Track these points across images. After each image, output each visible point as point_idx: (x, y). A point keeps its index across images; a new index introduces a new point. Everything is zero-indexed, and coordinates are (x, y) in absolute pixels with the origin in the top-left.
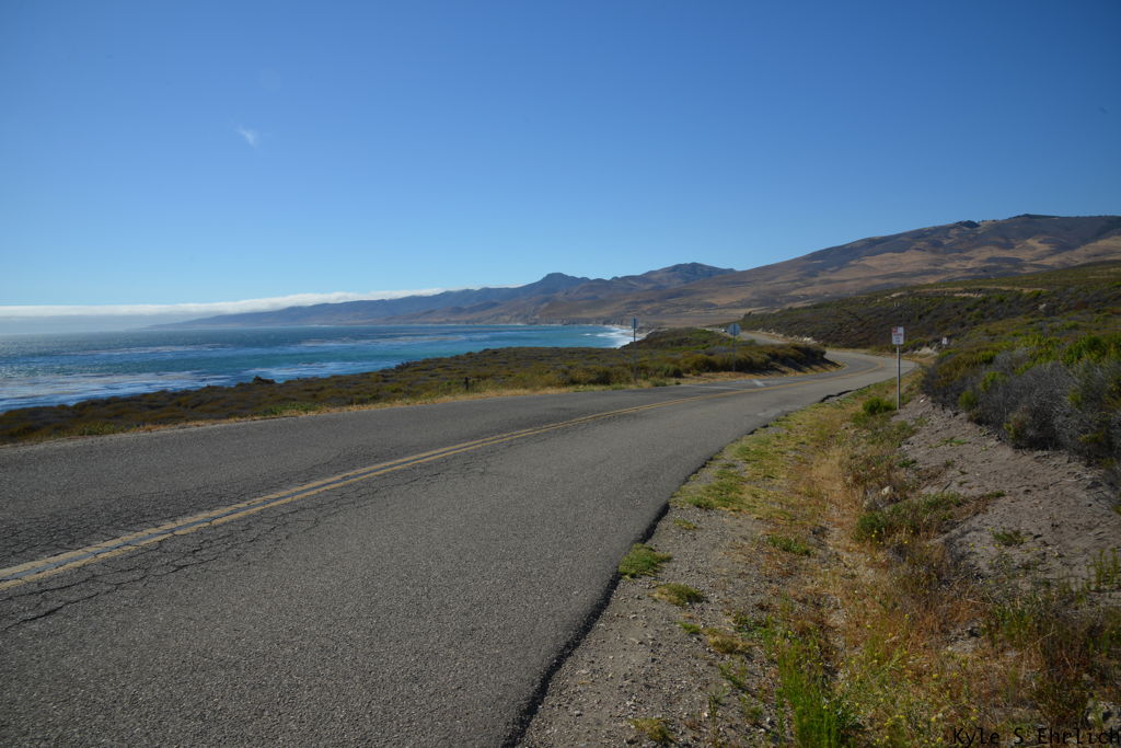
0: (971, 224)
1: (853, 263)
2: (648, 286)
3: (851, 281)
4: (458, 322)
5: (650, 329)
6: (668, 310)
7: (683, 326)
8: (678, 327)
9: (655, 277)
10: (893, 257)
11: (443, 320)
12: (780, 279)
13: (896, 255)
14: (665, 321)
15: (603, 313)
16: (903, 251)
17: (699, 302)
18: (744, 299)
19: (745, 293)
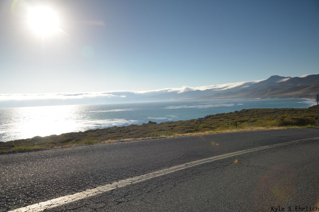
15: (299, 92)
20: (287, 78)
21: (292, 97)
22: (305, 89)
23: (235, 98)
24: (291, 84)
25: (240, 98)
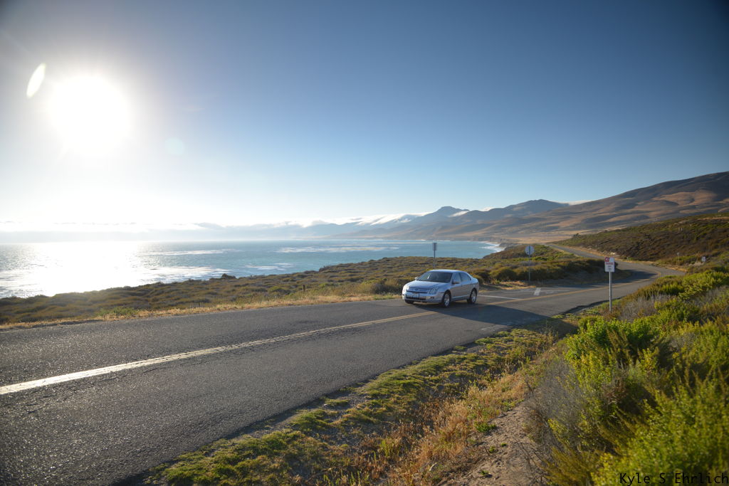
1: (655, 199)
2: (509, 216)
3: (654, 212)
4: (382, 238)
5: (508, 244)
6: (522, 231)
7: (533, 243)
9: (515, 209)
10: (686, 195)
11: (372, 237)
12: (601, 211)
13: (688, 193)
14: (521, 239)
15: (479, 233)
16: (693, 190)
17: (545, 226)
18: (576, 225)
19: (576, 220)
20: (463, 211)
21: (468, 239)
22: (487, 228)
23: (388, 238)
24: (469, 221)
25: (396, 238)
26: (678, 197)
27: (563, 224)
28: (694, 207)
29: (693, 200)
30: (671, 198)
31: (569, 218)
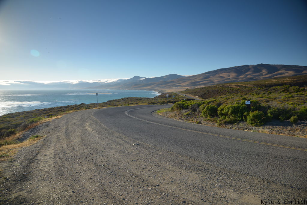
0: (247, 66)
1: (216, 75)
2: (162, 80)
3: (216, 80)
4: (110, 89)
5: (161, 92)
6: (167, 87)
7: (171, 91)
8: (169, 91)
9: (164, 78)
10: (227, 74)
11: (105, 88)
12: (197, 79)
13: (228, 73)
14: (166, 90)
15: (150, 87)
16: (230, 72)
17: (176, 85)
18: (188, 84)
19: (188, 83)
20: (143, 78)
21: (146, 90)
22: (153, 85)
23: (112, 89)
24: (146, 82)
26: (224, 75)
27: (183, 84)
28: (230, 79)
29: (229, 76)
30: (222, 75)
31: (185, 82)
